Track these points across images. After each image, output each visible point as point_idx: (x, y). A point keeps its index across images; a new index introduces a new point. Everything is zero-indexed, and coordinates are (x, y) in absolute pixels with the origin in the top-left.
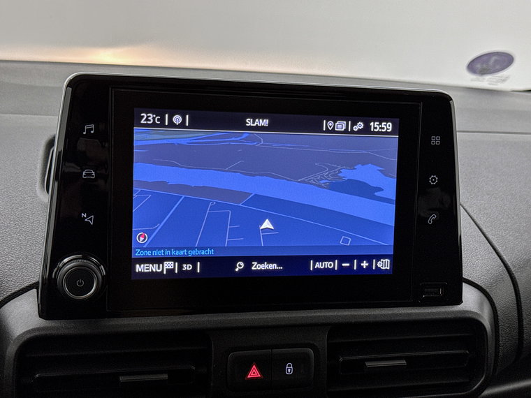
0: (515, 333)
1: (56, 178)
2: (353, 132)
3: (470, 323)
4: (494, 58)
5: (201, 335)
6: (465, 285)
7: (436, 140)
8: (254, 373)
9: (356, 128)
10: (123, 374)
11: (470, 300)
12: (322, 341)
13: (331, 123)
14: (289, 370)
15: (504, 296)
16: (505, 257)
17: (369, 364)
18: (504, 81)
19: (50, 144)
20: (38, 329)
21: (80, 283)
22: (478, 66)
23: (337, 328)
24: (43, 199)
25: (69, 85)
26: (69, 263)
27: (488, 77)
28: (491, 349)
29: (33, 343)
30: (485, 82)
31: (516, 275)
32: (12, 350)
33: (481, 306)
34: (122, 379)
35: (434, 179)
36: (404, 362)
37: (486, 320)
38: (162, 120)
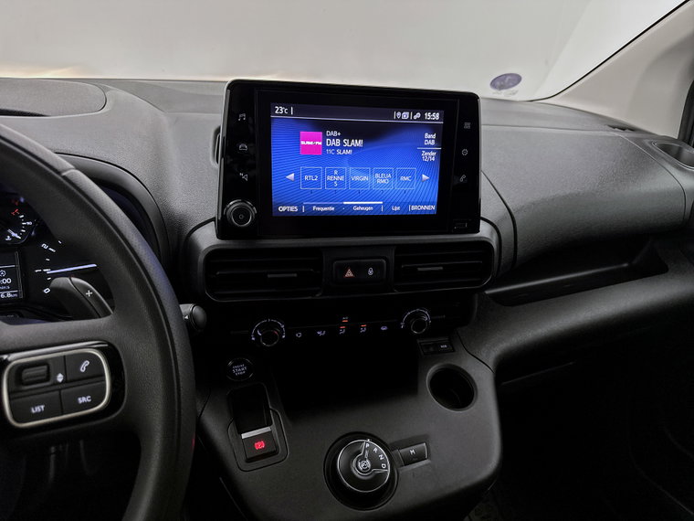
0: (512, 251)
1: (222, 156)
2: (413, 119)
3: (484, 244)
4: (508, 78)
5: (316, 251)
6: (481, 221)
7: (467, 125)
8: (349, 274)
9: (415, 117)
10: (271, 273)
11: (485, 231)
12: (391, 255)
13: (399, 114)
14: (371, 272)
15: (506, 229)
16: (508, 204)
17: (419, 269)
18: (514, 94)
19: (218, 131)
20: (217, 245)
21: (241, 217)
22: (498, 83)
23: (400, 248)
24: (216, 166)
25: (228, 88)
26: (233, 205)
27: (504, 91)
28: (496, 261)
29: (214, 254)
30: (503, 94)
31: (515, 215)
32: (201, 258)
33: (492, 234)
34: (269, 276)
35: (465, 152)
36: (441, 268)
37: (494, 243)
38: (289, 111)
